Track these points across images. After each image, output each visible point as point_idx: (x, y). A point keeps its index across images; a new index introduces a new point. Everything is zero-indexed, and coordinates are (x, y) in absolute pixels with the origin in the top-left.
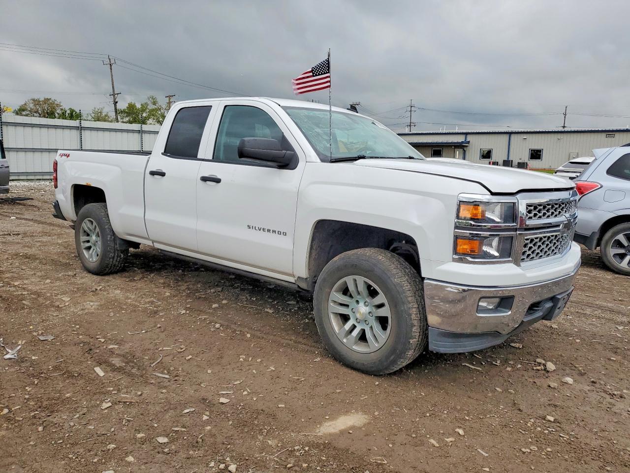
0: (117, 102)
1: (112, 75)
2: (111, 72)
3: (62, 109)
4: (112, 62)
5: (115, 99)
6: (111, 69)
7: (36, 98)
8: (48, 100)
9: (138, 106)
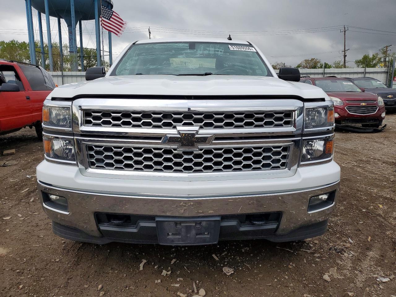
0: (346, 56)
1: (345, 38)
2: (345, 36)
3: (320, 64)
4: (346, 29)
5: (345, 53)
6: (345, 34)
7: (307, 59)
8: (313, 59)
9: (371, 56)
